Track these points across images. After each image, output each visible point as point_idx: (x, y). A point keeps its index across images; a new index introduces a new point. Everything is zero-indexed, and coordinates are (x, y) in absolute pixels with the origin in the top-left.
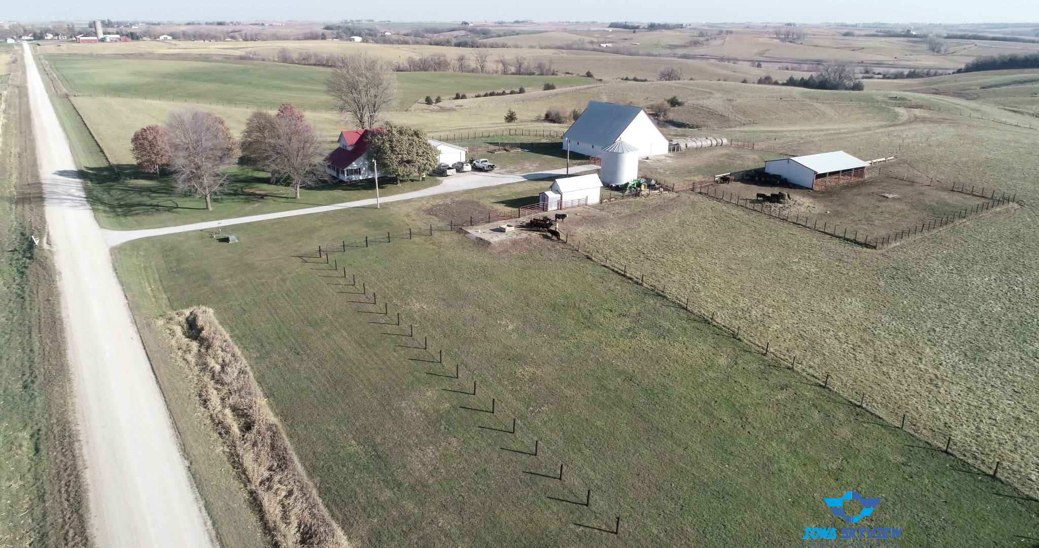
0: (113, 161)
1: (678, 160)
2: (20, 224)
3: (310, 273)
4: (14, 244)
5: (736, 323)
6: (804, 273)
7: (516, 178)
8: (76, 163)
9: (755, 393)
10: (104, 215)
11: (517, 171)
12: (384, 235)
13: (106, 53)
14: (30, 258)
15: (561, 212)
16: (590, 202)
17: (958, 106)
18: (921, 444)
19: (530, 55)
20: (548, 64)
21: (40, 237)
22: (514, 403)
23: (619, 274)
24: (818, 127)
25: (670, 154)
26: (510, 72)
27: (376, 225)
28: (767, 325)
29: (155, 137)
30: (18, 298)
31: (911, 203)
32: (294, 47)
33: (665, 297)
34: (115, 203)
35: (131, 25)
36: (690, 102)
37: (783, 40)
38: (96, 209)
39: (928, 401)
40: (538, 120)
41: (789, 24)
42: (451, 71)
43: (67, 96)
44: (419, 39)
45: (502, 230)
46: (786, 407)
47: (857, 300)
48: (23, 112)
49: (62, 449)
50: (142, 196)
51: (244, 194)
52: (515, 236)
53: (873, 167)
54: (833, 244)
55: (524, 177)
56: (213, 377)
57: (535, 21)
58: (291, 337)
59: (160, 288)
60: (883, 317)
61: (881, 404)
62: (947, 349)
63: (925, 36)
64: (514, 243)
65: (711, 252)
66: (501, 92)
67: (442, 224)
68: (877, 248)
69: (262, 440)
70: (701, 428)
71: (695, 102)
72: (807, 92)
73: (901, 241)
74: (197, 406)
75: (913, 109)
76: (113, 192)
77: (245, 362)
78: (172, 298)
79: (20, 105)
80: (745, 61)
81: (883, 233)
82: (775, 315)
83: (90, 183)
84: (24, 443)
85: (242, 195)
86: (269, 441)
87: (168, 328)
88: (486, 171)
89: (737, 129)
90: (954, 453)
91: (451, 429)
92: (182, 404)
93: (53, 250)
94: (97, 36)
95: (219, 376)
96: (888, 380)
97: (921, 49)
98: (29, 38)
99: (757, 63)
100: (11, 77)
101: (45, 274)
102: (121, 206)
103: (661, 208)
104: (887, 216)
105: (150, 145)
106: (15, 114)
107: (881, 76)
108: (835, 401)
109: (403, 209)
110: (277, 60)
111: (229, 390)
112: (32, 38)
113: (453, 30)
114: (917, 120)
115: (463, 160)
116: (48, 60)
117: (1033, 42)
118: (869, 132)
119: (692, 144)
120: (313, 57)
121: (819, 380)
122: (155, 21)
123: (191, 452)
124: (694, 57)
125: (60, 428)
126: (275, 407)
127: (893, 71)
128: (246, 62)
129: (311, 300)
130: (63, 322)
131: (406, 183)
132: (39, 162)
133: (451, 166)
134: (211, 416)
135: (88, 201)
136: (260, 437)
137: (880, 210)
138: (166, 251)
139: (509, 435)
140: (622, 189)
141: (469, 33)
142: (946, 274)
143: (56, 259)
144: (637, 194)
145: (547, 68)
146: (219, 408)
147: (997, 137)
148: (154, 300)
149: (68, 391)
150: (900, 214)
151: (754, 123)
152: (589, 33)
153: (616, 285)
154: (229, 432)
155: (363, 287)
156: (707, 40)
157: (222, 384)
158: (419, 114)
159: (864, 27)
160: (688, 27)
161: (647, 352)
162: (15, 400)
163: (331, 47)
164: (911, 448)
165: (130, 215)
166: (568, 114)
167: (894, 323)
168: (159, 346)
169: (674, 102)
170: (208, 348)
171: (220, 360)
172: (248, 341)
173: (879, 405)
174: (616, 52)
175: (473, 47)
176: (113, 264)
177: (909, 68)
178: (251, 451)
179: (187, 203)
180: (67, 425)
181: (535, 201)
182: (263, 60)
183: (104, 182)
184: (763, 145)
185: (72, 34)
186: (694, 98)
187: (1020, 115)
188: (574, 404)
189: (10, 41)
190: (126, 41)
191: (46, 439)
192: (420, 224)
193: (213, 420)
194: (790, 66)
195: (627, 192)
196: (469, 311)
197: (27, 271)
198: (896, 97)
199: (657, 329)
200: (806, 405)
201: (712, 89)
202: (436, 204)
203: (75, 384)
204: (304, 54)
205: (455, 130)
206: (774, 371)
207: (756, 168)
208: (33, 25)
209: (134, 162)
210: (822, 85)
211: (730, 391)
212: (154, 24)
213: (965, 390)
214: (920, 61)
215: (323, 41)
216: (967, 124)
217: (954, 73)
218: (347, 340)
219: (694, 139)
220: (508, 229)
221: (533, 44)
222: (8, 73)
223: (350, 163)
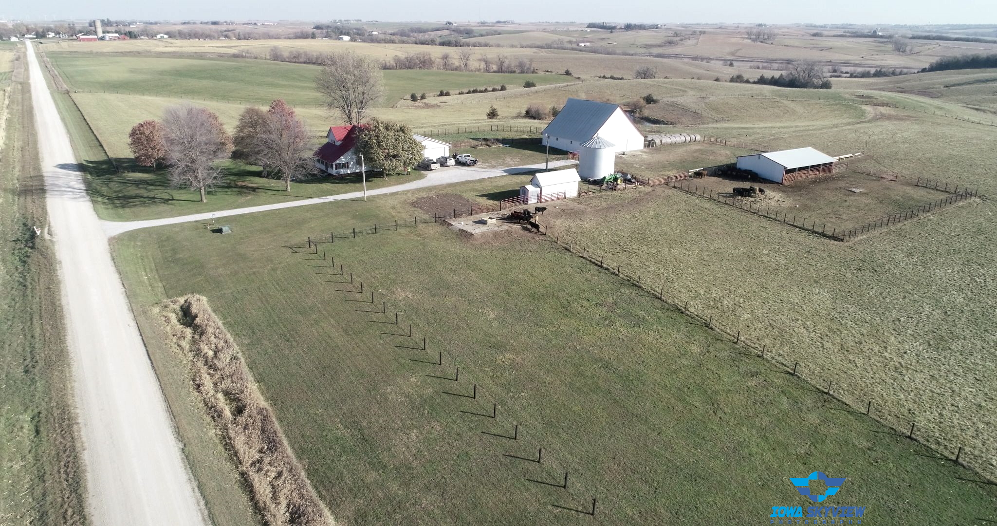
0: (112, 155)
1: (653, 155)
2: (23, 215)
3: (299, 263)
4: (17, 234)
5: (708, 312)
6: (774, 265)
7: (498, 172)
8: (76, 157)
9: (726, 380)
10: (102, 206)
11: (499, 165)
12: (371, 226)
13: (105, 51)
14: (32, 248)
15: (540, 205)
16: (568, 196)
17: (922, 104)
18: (886, 430)
19: (511, 54)
20: (528, 63)
21: (42, 228)
22: (495, 389)
23: (596, 265)
24: (788, 124)
25: (645, 150)
26: (492, 70)
27: (362, 217)
28: (738, 314)
29: (151, 132)
30: (20, 286)
31: (877, 198)
32: (286, 46)
33: (640, 287)
34: (114, 195)
35: (130, 24)
36: (665, 100)
37: (754, 40)
38: (95, 201)
39: (893, 388)
40: (519, 116)
41: (760, 25)
42: (435, 69)
43: (68, 92)
44: (405, 38)
45: (484, 223)
46: (756, 393)
47: (824, 291)
48: (25, 107)
49: (62, 431)
50: (139, 188)
51: (237, 187)
52: (497, 228)
53: (840, 162)
54: (802, 237)
55: (505, 171)
56: (206, 363)
57: (516, 21)
58: (281, 324)
59: (156, 277)
60: (850, 307)
61: (848, 391)
62: (911, 338)
63: (890, 37)
64: (496, 235)
65: (684, 244)
66: (484, 89)
67: (426, 217)
68: (845, 240)
69: (253, 423)
70: (674, 413)
71: (669, 99)
72: (778, 91)
73: (867, 234)
74: (191, 390)
75: (879, 107)
76: (112, 185)
77: (236, 348)
78: (168, 286)
79: (22, 100)
80: (718, 60)
81: (850, 226)
82: (746, 304)
83: (89, 175)
84: (25, 425)
85: (234, 188)
86: (260, 425)
87: (163, 316)
88: (469, 166)
89: (710, 125)
90: (918, 439)
91: (434, 413)
92: (176, 388)
93: (54, 240)
94: (96, 35)
95: (212, 361)
96: (854, 368)
97: (887, 49)
98: (32, 36)
99: (729, 62)
100: (14, 73)
101: (46, 263)
102: (119, 198)
103: (636, 201)
104: (854, 210)
105: (147, 140)
106: (18, 110)
107: (848, 75)
108: (803, 388)
109: (389, 201)
110: (268, 57)
111: (222, 375)
112: (35, 37)
113: (438, 30)
114: (882, 117)
115: (447, 155)
116: (50, 58)
118: (836, 129)
119: (666, 140)
120: (303, 56)
121: (788, 367)
122: (153, 20)
123: (185, 434)
124: (668, 56)
125: (59, 411)
126: (265, 392)
127: (860, 70)
128: (239, 60)
129: (301, 289)
130: (62, 310)
131: (392, 177)
132: (40, 155)
133: (435, 161)
134: (204, 400)
135: (87, 193)
136: (251, 421)
137: (847, 204)
138: (162, 241)
139: (490, 419)
140: (599, 183)
141: (453, 33)
142: (911, 266)
143: (56, 249)
144: (614, 188)
145: (528, 66)
146: (212, 392)
147: (960, 134)
148: (150, 288)
149: (68, 375)
150: (867, 208)
151: (726, 120)
152: (568, 33)
153: (593, 275)
154: (222, 416)
155: (350, 277)
156: (682, 40)
157: (215, 369)
158: (405, 110)
159: (832, 28)
160: (663, 27)
161: (623, 340)
162: (17, 384)
163: (321, 46)
164: (876, 434)
165: (128, 207)
166: (547, 111)
167: (860, 313)
168: (155, 333)
169: (649, 100)
170: (201, 335)
171: (213, 346)
172: (240, 328)
173: (846, 392)
174: (594, 51)
175: (456, 46)
176: (111, 254)
177: (875, 68)
178: (243, 434)
179: (183, 195)
180: (66, 408)
181: (516, 195)
182: (256, 58)
183: (103, 175)
184: (735, 142)
185: (73, 32)
186: (668, 95)
187: (982, 113)
188: (552, 390)
189: (13, 39)
190: (124, 39)
191: (46, 421)
192: (405, 216)
193: (206, 404)
194: (761, 65)
195: (604, 186)
196: (451, 300)
197: (29, 260)
198: (863, 96)
199: (633, 318)
200: (776, 392)
201: (686, 87)
202: (420, 197)
203: (74, 368)
204: (295, 52)
205: (439, 126)
206: (745, 359)
207: (728, 163)
208: (35, 24)
209: (132, 156)
210: (792, 83)
211: (702, 378)
212: (151, 24)
213: (929, 377)
214: (886, 60)
215: (313, 40)
216: (931, 122)
217: (918, 72)
218: (334, 327)
219: (668, 135)
220: (490, 221)
221: (514, 44)
222: (11, 70)
223: (338, 157)
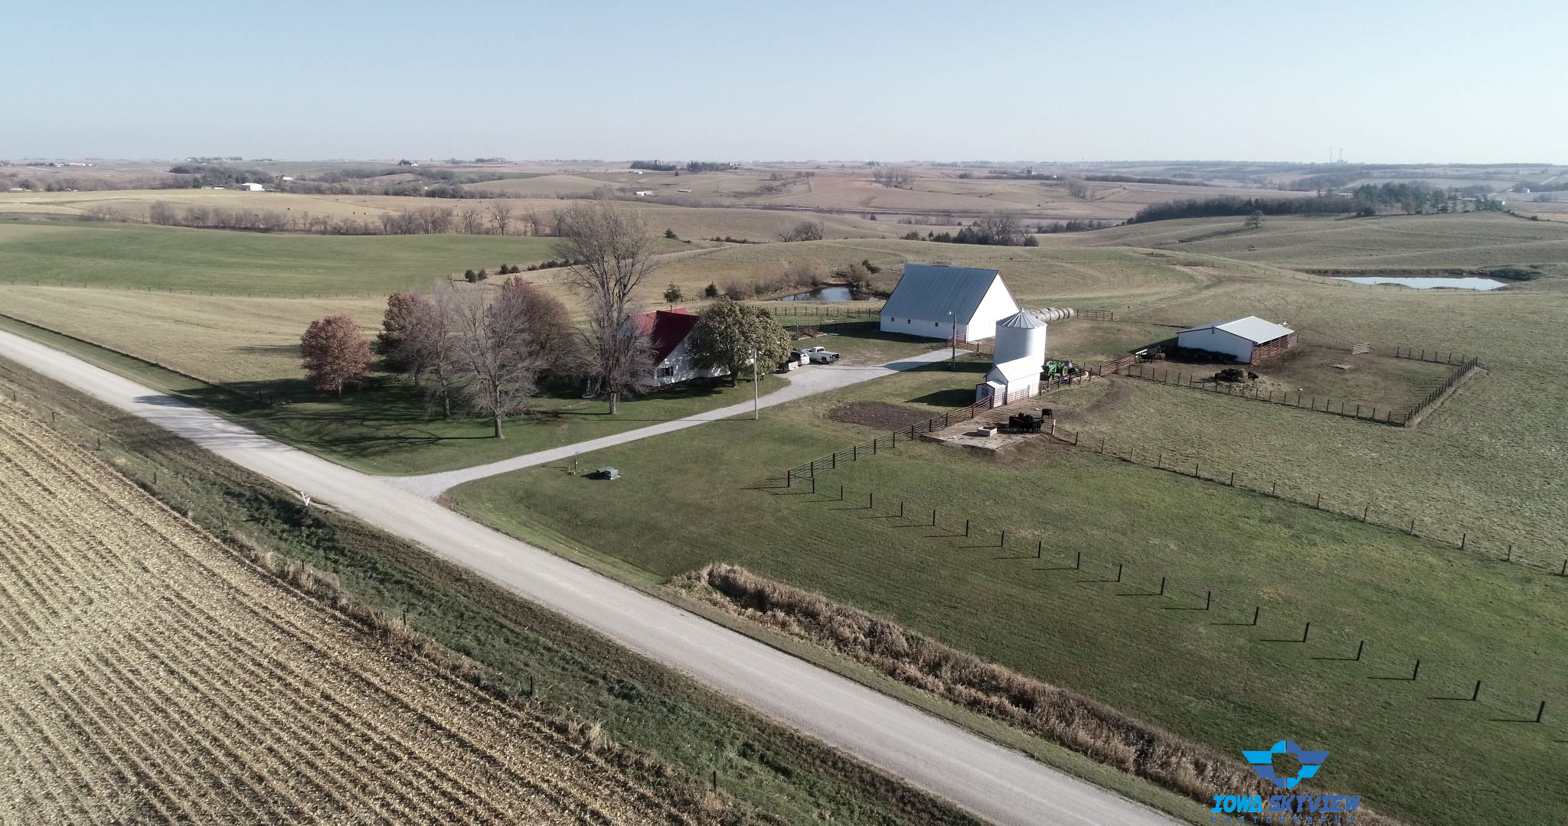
0: (207, 379)
3: (807, 507)
7: (880, 370)
16: (1031, 393)
23: (1188, 476)
26: (543, 233)
31: (1376, 374)
37: (887, 184)
47: (1461, 484)
55: (889, 368)
57: (507, 160)
59: (589, 549)
63: (1061, 178)
66: (562, 261)
68: (1405, 425)
73: (1419, 416)
76: (294, 423)
78: (631, 559)
80: (851, 212)
81: (1388, 408)
82: (1408, 506)
87: (702, 598)
88: (827, 363)
91: (1285, 665)
93: (344, 510)
97: (1060, 194)
99: (868, 215)
101: (389, 545)
102: (331, 443)
104: (1368, 389)
109: (794, 417)
110: (148, 220)
113: (394, 173)
127: (1045, 222)
131: (742, 384)
134: (944, 696)
137: (1353, 383)
138: (521, 498)
143: (372, 523)
144: (1069, 381)
146: (942, 686)
150: (1380, 387)
152: (609, 176)
156: (784, 185)
170: (811, 615)
174: (665, 202)
176: (480, 523)
193: (955, 701)
198: (1152, 253)
217: (1123, 224)
219: (1036, 310)
221: (541, 192)
223: (661, 359)
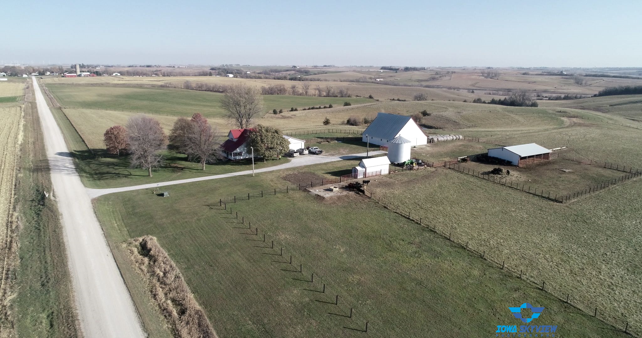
0: (90, 147)
1: (433, 148)
2: (36, 184)
3: (215, 215)
4: (32, 196)
5: (481, 249)
6: (519, 218)
7: (336, 159)
8: (68, 148)
9: (499, 293)
10: (86, 179)
11: (336, 154)
12: (259, 192)
13: (81, 83)
14: (43, 205)
15: (366, 179)
16: (383, 173)
17: (599, 117)
18: (609, 327)
19: (334, 85)
20: (345, 91)
21: (49, 192)
22: (349, 298)
23: (405, 217)
24: (515, 129)
25: (428, 145)
26: (323, 95)
27: (253, 187)
28: (501, 250)
29: (118, 133)
30: (36, 230)
31: (581, 175)
32: (194, 80)
33: (435, 232)
34: (93, 172)
35: (96, 67)
36: (435, 114)
37: (486, 77)
38: (81, 175)
39: (609, 299)
40: (343, 124)
41: (489, 68)
42: (287, 95)
43: (60, 108)
44: (267, 76)
45: (331, 190)
46: (520, 302)
47: (555, 235)
48: (34, 117)
49: (68, 325)
50: (109, 168)
51: (171, 167)
52: (339, 194)
53: (554, 153)
54: (535, 200)
55: (341, 158)
56: (159, 280)
57: (336, 66)
58: (206, 255)
59: (123, 224)
60: (572, 245)
61: (579, 301)
62: (616, 266)
63: (572, 75)
64: (339, 198)
65: (460, 205)
66: (318, 107)
67: (294, 186)
68: (563, 202)
69: (192, 320)
70: (468, 315)
71: (437, 113)
72: (505, 108)
73: (577, 198)
74: (150, 298)
75: (572, 118)
76: (92, 166)
77: (178, 271)
78: (130, 230)
79: (32, 113)
80: (464, 89)
81: (565, 193)
82: (505, 244)
83: (77, 160)
84: (43, 321)
85: (170, 168)
86: (197, 321)
87: (129, 249)
88: (317, 154)
89: (465, 129)
90: (631, 333)
91: (311, 314)
92: (141, 297)
93: (57, 200)
94: (76, 73)
95: (163, 279)
96: (581, 286)
97: (570, 82)
98: (36, 74)
99: (471, 91)
100: (26, 97)
101: (52, 215)
102: (96, 174)
103: (426, 177)
104: (566, 183)
105: (115, 138)
106: (30, 119)
107: (547, 99)
108: (550, 299)
109: (269, 176)
110: (183, 87)
111: (169, 288)
112: (38, 74)
113: (287, 71)
114: (575, 124)
115: (303, 147)
116: (47, 87)
117: (638, 78)
118: (548, 132)
119: (441, 139)
120: (204, 86)
121: (538, 285)
122: (110, 64)
123: (148, 327)
124: (433, 87)
125: (66, 311)
126: (199, 299)
127: (554, 95)
128: (165, 88)
129: (217, 232)
130: (64, 245)
131: (269, 161)
132: (46, 147)
133: (296, 151)
134: (159, 304)
135: (76, 171)
136: (191, 319)
137: (562, 179)
138: (125, 201)
139: (348, 319)
140: (402, 165)
141: (297, 72)
142: (608, 219)
143: (58, 206)
144: (411, 169)
145: (345, 93)
146: (164, 300)
147: (627, 135)
148: (119, 232)
149: (70, 288)
150: (575, 182)
151: (475, 126)
152: (369, 73)
153: (404, 224)
154: (171, 315)
155: (248, 225)
156: (441, 77)
157: (165, 284)
158: (270, 120)
159: (534, 69)
160: (428, 69)
161: (429, 266)
162: (37, 294)
163: (215, 80)
164: (603, 330)
165: (103, 179)
166: (361, 120)
167: (580, 249)
168: (124, 260)
169: (425, 114)
170: (155, 262)
171: (163, 269)
172: (179, 258)
173: (579, 302)
174: (386, 84)
175: (300, 80)
176: (94, 209)
177: (564, 94)
178: (186, 327)
179: (137, 172)
180: (70, 310)
181: (350, 173)
182: (175, 87)
183: (85, 159)
184: (484, 140)
185: (61, 72)
186: (436, 111)
187: (637, 122)
188: (387, 299)
189: (25, 76)
190: (93, 76)
191: (57, 318)
192: (280, 186)
193: (160, 308)
194: (491, 92)
195: (405, 167)
196: (315, 240)
197: (41, 213)
198: (561, 111)
199: (433, 252)
200: (533, 301)
201: (447, 106)
202: (288, 174)
203: (74, 283)
204: (200, 84)
205: (295, 129)
206: (509, 279)
207: (482, 153)
208: (38, 67)
209: (105, 148)
210: (513, 103)
211: (483, 292)
212: (109, 67)
213: (632, 292)
214: (570, 89)
215: (210, 77)
216: (607, 127)
217: (592, 97)
218: (241, 257)
219: (442, 136)
220: (334, 189)
221: (336, 79)
222: (24, 94)
223: (235, 149)
